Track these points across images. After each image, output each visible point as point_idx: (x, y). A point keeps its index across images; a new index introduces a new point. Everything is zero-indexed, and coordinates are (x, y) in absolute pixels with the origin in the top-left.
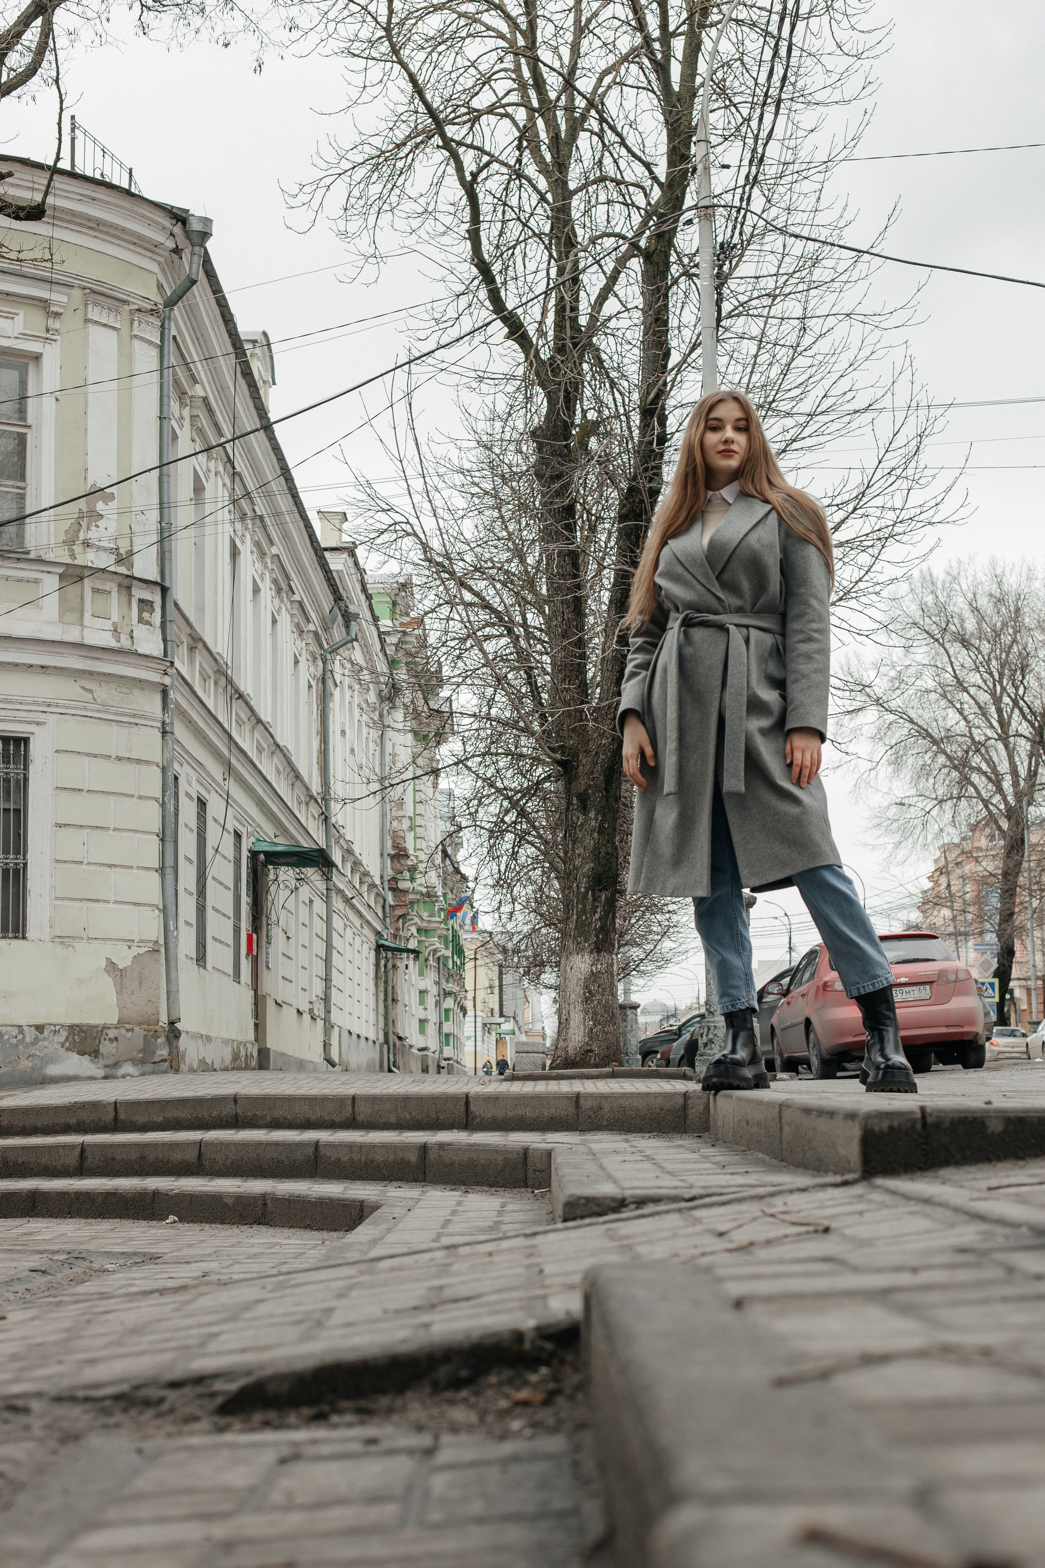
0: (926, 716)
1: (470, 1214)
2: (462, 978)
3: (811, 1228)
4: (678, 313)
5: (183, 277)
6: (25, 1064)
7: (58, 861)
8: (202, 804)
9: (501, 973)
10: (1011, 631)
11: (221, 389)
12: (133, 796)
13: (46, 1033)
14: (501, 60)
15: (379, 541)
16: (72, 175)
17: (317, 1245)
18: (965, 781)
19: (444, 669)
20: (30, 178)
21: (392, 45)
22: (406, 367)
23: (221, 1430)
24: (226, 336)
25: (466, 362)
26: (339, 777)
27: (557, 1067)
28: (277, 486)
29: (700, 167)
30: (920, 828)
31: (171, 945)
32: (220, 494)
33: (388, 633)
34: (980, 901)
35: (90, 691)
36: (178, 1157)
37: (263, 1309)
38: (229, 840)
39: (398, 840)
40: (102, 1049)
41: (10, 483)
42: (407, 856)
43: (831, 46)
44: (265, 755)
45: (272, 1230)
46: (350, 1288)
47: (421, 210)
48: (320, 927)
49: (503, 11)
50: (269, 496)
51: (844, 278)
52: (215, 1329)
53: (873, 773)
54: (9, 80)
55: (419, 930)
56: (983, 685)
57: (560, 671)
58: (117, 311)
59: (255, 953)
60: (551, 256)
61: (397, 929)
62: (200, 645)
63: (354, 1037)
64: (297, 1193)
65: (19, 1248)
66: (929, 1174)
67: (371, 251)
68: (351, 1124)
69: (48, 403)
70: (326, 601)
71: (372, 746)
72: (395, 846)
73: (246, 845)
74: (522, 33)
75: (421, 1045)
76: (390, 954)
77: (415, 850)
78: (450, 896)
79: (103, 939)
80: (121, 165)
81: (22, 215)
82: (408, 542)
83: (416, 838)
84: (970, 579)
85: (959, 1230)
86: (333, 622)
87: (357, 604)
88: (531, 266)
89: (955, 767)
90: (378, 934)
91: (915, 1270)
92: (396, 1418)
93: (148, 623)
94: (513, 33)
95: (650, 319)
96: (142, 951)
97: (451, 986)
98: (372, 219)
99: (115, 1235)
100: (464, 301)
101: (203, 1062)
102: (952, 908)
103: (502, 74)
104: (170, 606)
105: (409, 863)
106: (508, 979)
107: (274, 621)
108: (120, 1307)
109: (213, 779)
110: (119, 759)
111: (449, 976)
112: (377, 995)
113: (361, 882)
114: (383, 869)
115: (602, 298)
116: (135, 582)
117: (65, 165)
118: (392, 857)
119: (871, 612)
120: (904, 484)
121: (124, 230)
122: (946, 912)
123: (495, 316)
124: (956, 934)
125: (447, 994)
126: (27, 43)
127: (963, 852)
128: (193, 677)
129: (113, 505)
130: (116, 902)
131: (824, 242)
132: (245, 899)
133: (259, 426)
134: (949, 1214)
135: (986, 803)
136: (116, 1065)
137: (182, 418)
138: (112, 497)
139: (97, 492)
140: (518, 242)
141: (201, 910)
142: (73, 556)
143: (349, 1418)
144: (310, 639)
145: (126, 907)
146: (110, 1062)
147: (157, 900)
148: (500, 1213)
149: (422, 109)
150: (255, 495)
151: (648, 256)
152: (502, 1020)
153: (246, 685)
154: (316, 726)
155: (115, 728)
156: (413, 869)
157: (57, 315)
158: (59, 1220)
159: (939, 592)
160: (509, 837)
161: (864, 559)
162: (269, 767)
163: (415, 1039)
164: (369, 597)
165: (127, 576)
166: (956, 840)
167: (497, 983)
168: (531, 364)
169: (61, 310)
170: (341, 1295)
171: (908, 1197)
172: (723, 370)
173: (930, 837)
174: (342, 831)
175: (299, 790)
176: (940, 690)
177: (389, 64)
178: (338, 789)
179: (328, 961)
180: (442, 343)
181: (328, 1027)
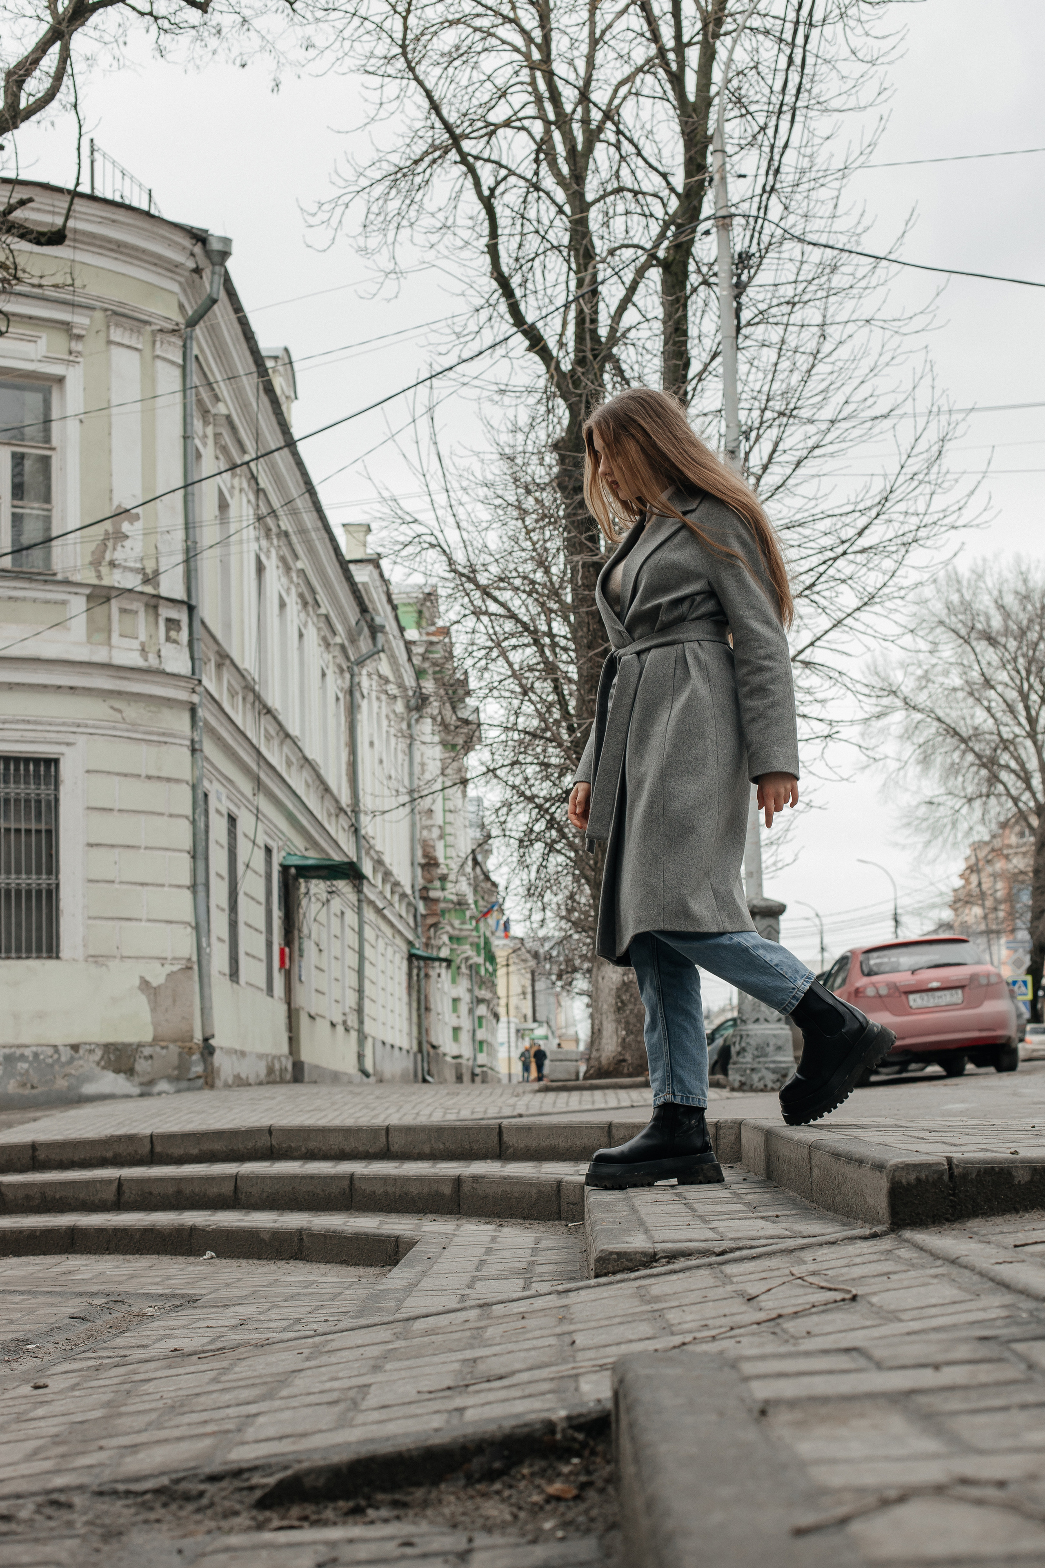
0: (954, 714)
1: (504, 1253)
2: (494, 985)
3: (839, 1296)
4: (697, 321)
5: (204, 297)
6: (62, 1084)
7: (90, 881)
8: (232, 820)
9: (533, 981)
10: (1037, 628)
11: (244, 406)
12: (162, 814)
13: (81, 1052)
14: (516, 73)
15: (404, 553)
16: (92, 198)
17: (353, 1283)
18: (994, 779)
19: (471, 680)
20: (50, 201)
21: (409, 63)
22: (428, 383)
23: (260, 1527)
24: (247, 353)
25: (489, 376)
26: (369, 790)
27: (591, 1077)
28: (302, 503)
29: (717, 177)
30: (949, 827)
31: (204, 962)
32: (244, 513)
33: (414, 643)
34: (1011, 898)
35: (119, 711)
36: (214, 1190)
37: (300, 1383)
38: (260, 854)
39: (429, 850)
40: (138, 1067)
41: (36, 505)
42: (437, 865)
43: (846, 52)
44: (294, 769)
45: (308, 1267)
46: (385, 1357)
47: (439, 225)
48: (352, 939)
49: (518, 25)
50: (294, 513)
51: (863, 284)
52: (252, 1409)
53: (902, 773)
54: (28, 106)
55: (451, 938)
56: (1010, 683)
57: (586, 682)
58: (139, 332)
59: (287, 966)
60: (570, 268)
61: (429, 938)
62: (228, 662)
63: (388, 1047)
64: (333, 1228)
65: (58, 1289)
66: (956, 1225)
67: (391, 266)
68: (386, 1155)
69: (72, 426)
70: (352, 613)
71: (400, 756)
72: (426, 855)
73: (277, 859)
74: (538, 46)
75: (455, 1053)
76: (422, 963)
77: (446, 858)
78: (481, 903)
79: (137, 958)
80: (140, 185)
81: (43, 240)
82: (433, 554)
83: (446, 846)
84: (996, 576)
85: (985, 1301)
86: (360, 633)
87: (383, 615)
88: (551, 278)
89: (984, 765)
90: (410, 943)
91: (937, 1367)
92: (429, 1512)
93: (175, 642)
94: (528, 46)
95: (669, 330)
96: (175, 968)
97: (484, 993)
98: (391, 234)
99: (153, 1273)
100: (484, 314)
101: (237, 1077)
102: (983, 906)
103: (518, 88)
104: (197, 624)
105: (439, 871)
106: (540, 985)
107: (301, 635)
108: (159, 1374)
109: (242, 794)
110: (149, 777)
111: (482, 983)
112: (410, 1004)
113: (392, 892)
114: (414, 878)
115: (622, 308)
116: (162, 602)
117: (85, 188)
118: (423, 866)
119: (896, 616)
120: (928, 489)
121: (144, 251)
122: (977, 911)
123: (515, 329)
124: (988, 932)
125: (480, 1001)
126: (46, 69)
127: (993, 850)
128: (221, 693)
129: (139, 525)
130: (149, 920)
131: (842, 250)
132: (277, 914)
133: (283, 444)
134: (976, 1278)
135: (1016, 800)
136: (151, 1083)
137: (205, 436)
138: (137, 517)
139: (123, 513)
140: (537, 255)
141: (233, 925)
142: (99, 577)
143: (384, 1513)
144: (337, 652)
145: (158, 925)
146: (146, 1079)
147: (190, 917)
148: (535, 1251)
149: (438, 124)
150: (280, 512)
151: (666, 266)
152: (535, 1025)
153: (274, 700)
154: (344, 738)
155: (144, 747)
156: (443, 878)
157: (79, 337)
158: (97, 1257)
159: (964, 591)
160: (539, 846)
161: (888, 564)
162: (298, 781)
163: (448, 1047)
164: (395, 608)
165: (154, 596)
166: (987, 838)
167: (529, 990)
168: (552, 377)
169: (83, 332)
170: (376, 1368)
171: (935, 1255)
172: (744, 378)
173: (960, 835)
174: (372, 842)
175: (329, 804)
176: (967, 689)
177: (405, 81)
178: (367, 802)
179: (360, 972)
180: (465, 356)
181: (362, 1038)
